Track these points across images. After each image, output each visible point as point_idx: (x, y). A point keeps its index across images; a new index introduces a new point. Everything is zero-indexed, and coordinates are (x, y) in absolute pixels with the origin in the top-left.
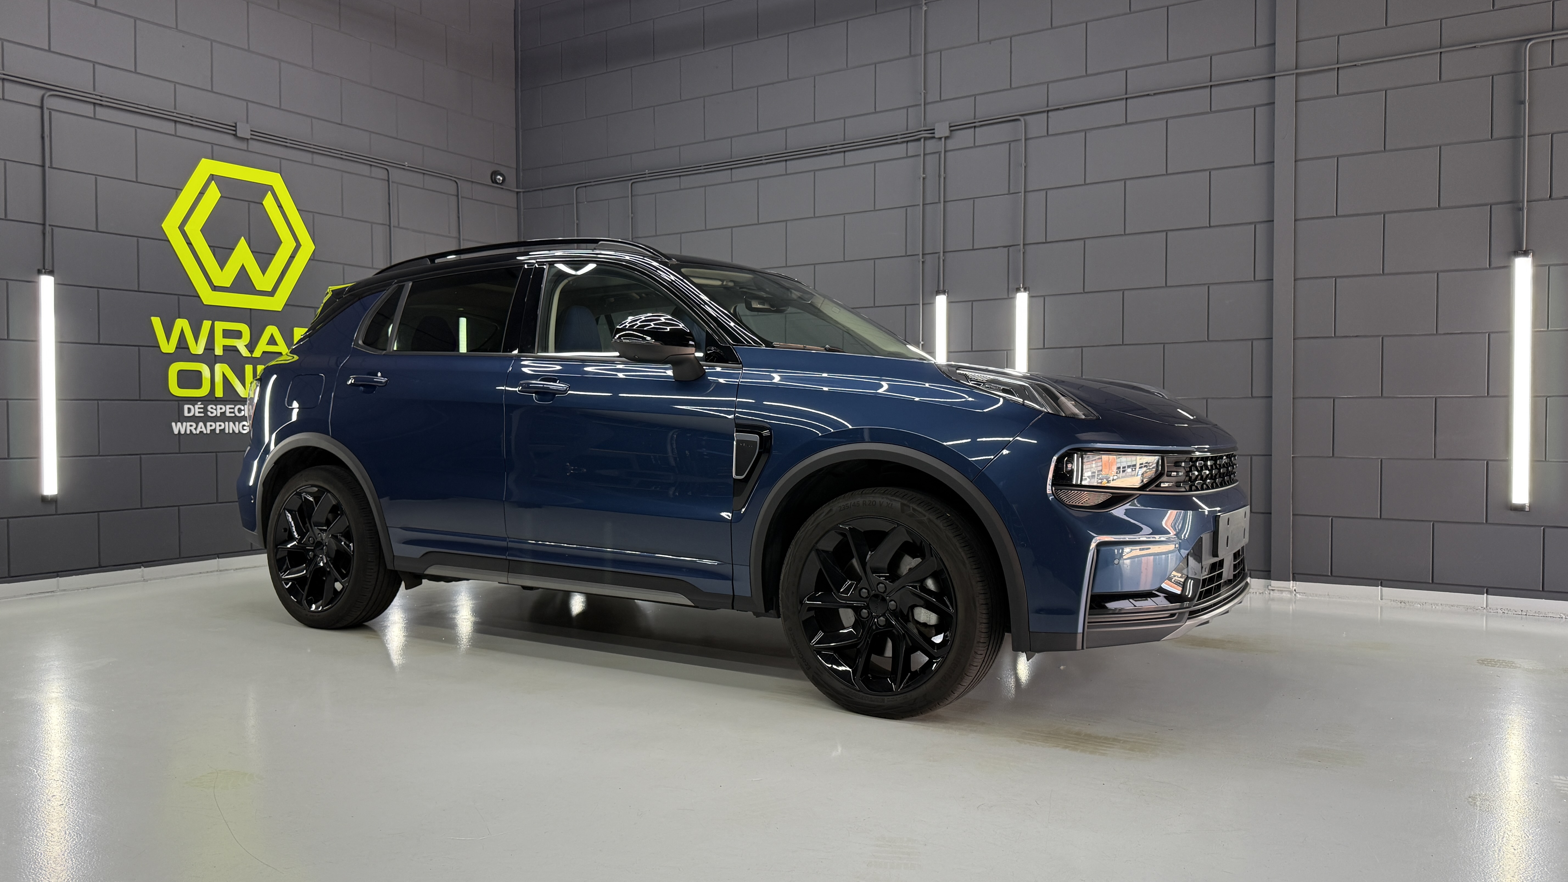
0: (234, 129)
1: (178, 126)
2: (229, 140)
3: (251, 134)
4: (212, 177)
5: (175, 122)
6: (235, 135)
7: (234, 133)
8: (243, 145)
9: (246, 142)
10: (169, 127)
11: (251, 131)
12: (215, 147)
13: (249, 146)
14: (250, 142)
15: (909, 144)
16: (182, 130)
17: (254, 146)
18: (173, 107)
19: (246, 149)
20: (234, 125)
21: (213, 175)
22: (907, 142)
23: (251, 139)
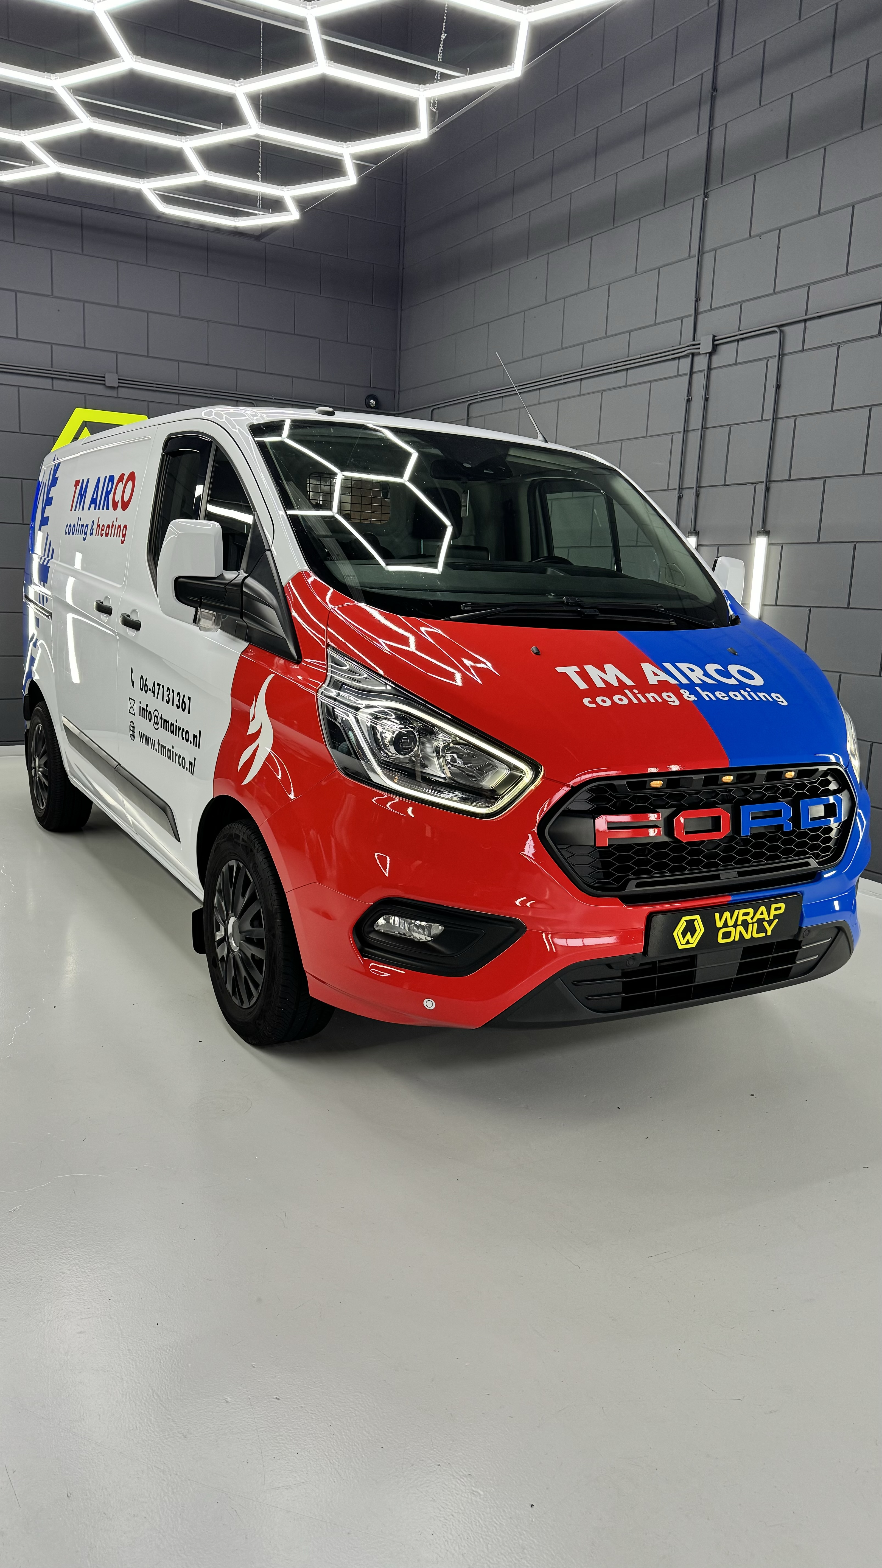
0: (103, 379)
1: (55, 381)
2: (99, 390)
3: (119, 383)
4: (85, 424)
5: (52, 378)
6: (104, 384)
7: (103, 382)
8: (113, 393)
9: (116, 390)
10: (47, 383)
11: (119, 379)
12: (87, 397)
13: (119, 393)
14: (119, 389)
15: (680, 360)
16: (58, 384)
17: (123, 392)
18: (50, 366)
19: (116, 396)
20: (103, 376)
21: (86, 422)
22: (679, 358)
23: (119, 386)
